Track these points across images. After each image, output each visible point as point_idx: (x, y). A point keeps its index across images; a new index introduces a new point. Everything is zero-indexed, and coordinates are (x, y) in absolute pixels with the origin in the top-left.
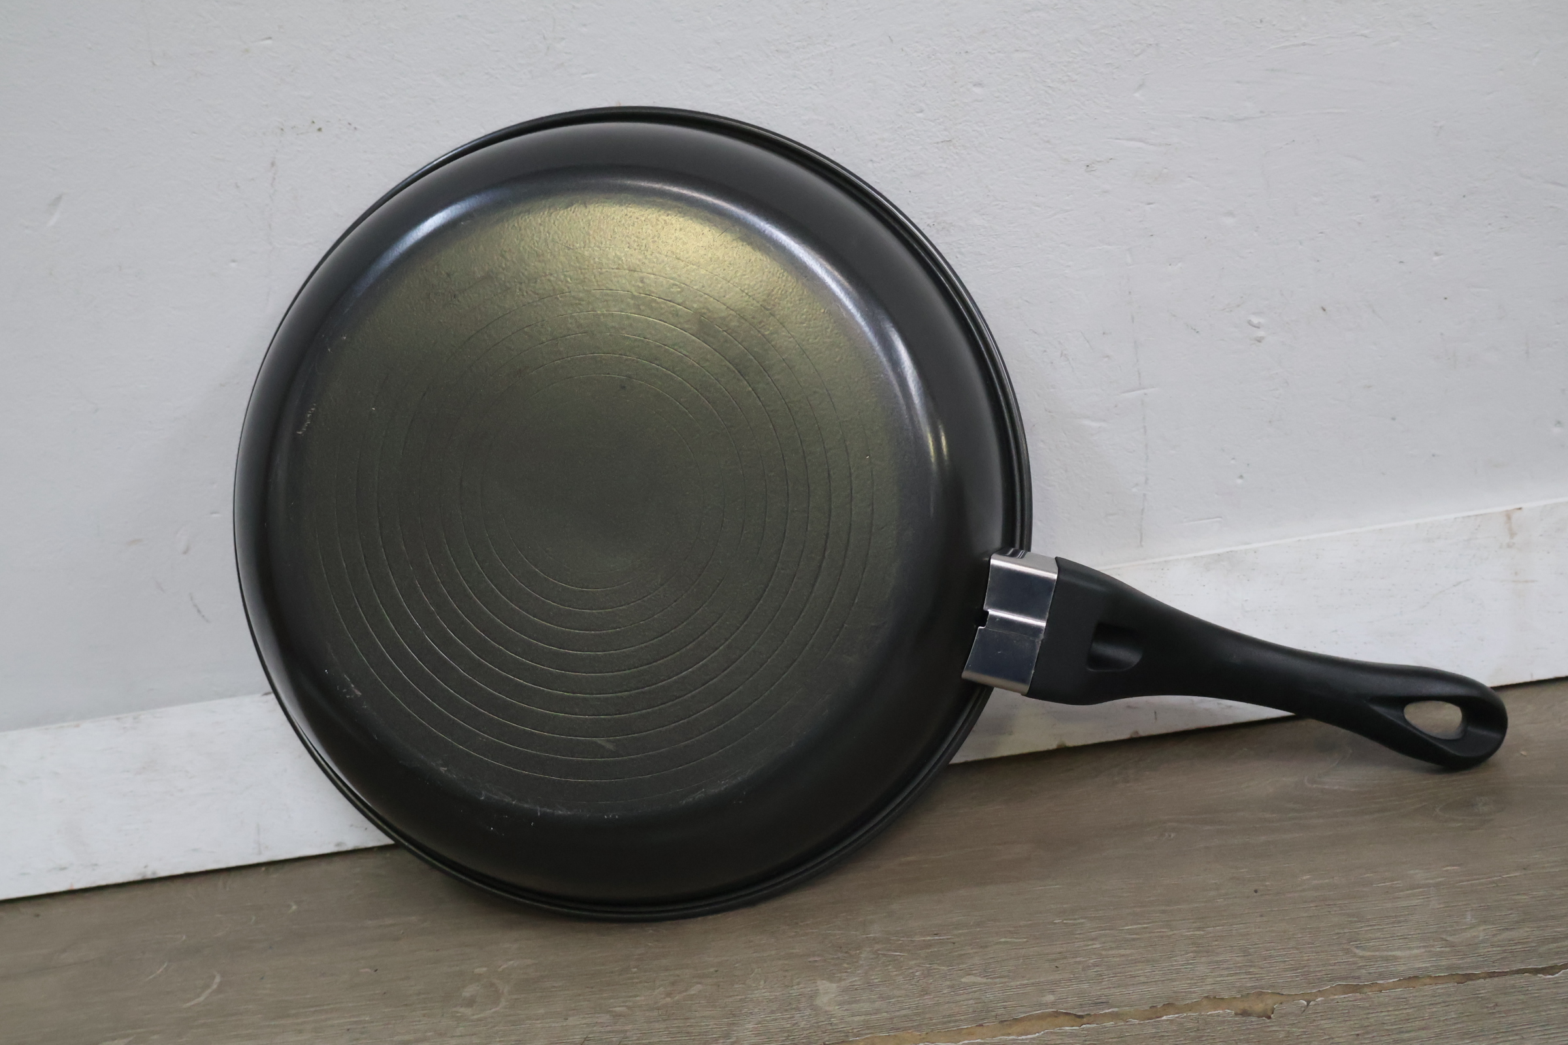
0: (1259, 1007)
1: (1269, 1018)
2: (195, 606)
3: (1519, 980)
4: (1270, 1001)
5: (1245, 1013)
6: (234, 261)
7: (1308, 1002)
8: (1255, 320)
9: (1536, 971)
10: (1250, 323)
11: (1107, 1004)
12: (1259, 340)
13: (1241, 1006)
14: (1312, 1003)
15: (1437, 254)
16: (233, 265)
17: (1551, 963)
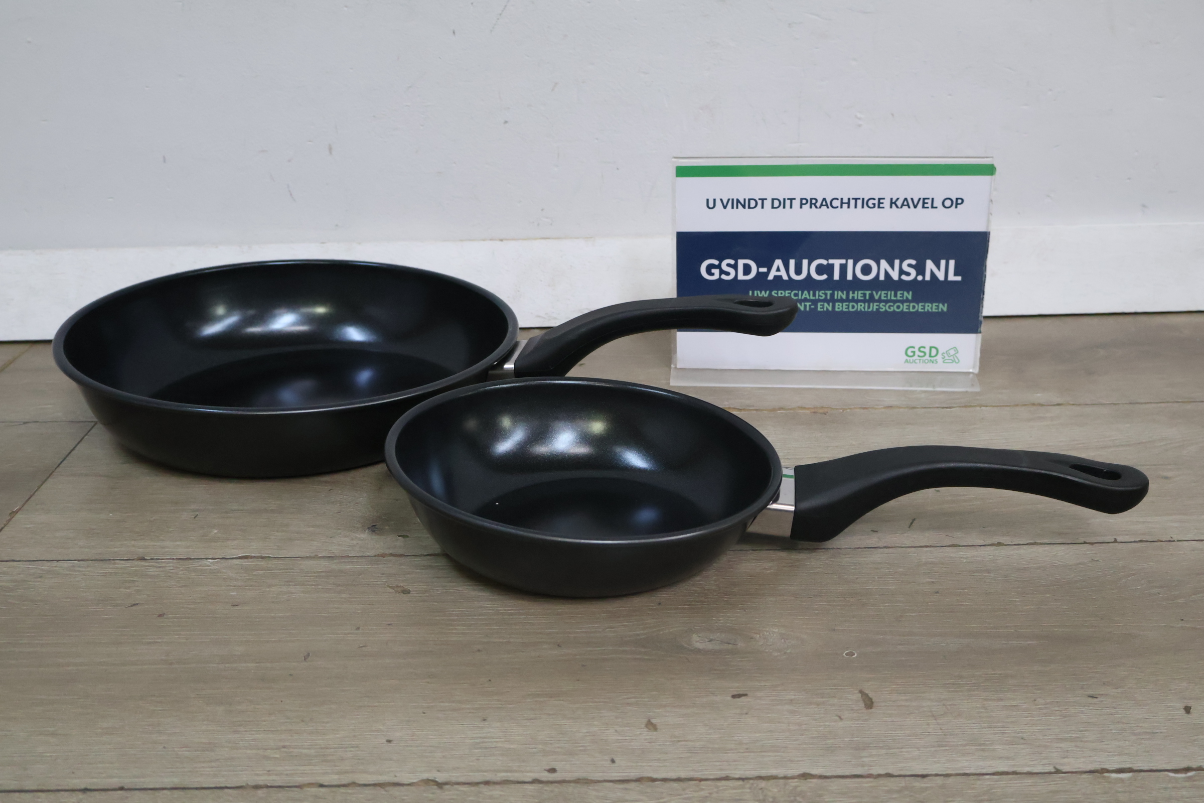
0: (821, 411)
1: (826, 414)
2: (290, 191)
3: (936, 410)
4: (826, 410)
5: (814, 412)
6: (346, 7)
7: (843, 411)
8: (859, 115)
9: (943, 408)
10: (856, 117)
11: (753, 406)
12: (860, 126)
13: (813, 410)
14: (845, 411)
15: (950, 95)
16: (346, 9)
17: (950, 406)
